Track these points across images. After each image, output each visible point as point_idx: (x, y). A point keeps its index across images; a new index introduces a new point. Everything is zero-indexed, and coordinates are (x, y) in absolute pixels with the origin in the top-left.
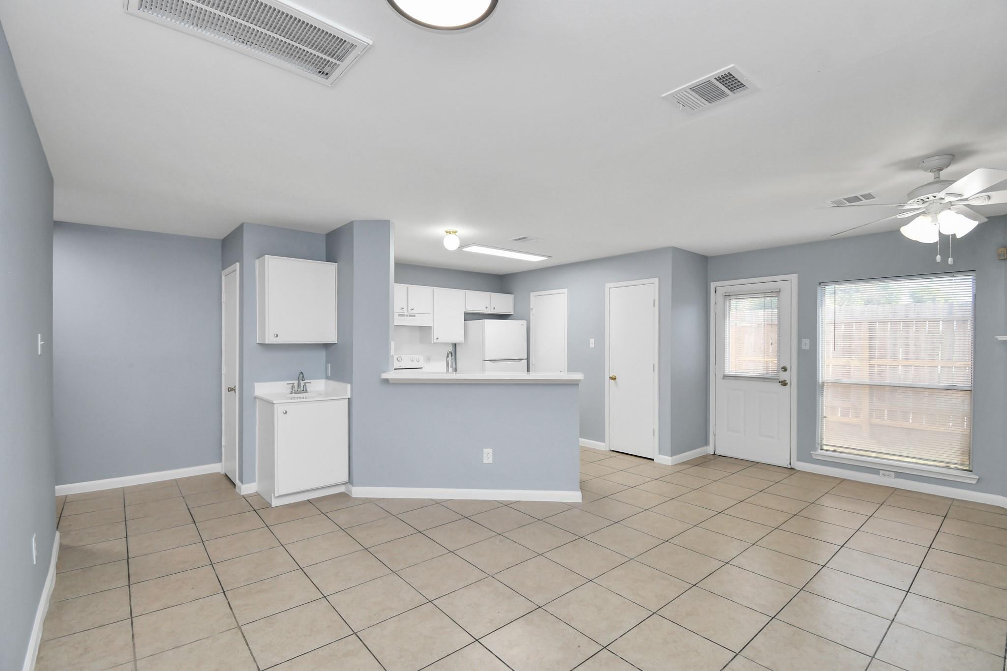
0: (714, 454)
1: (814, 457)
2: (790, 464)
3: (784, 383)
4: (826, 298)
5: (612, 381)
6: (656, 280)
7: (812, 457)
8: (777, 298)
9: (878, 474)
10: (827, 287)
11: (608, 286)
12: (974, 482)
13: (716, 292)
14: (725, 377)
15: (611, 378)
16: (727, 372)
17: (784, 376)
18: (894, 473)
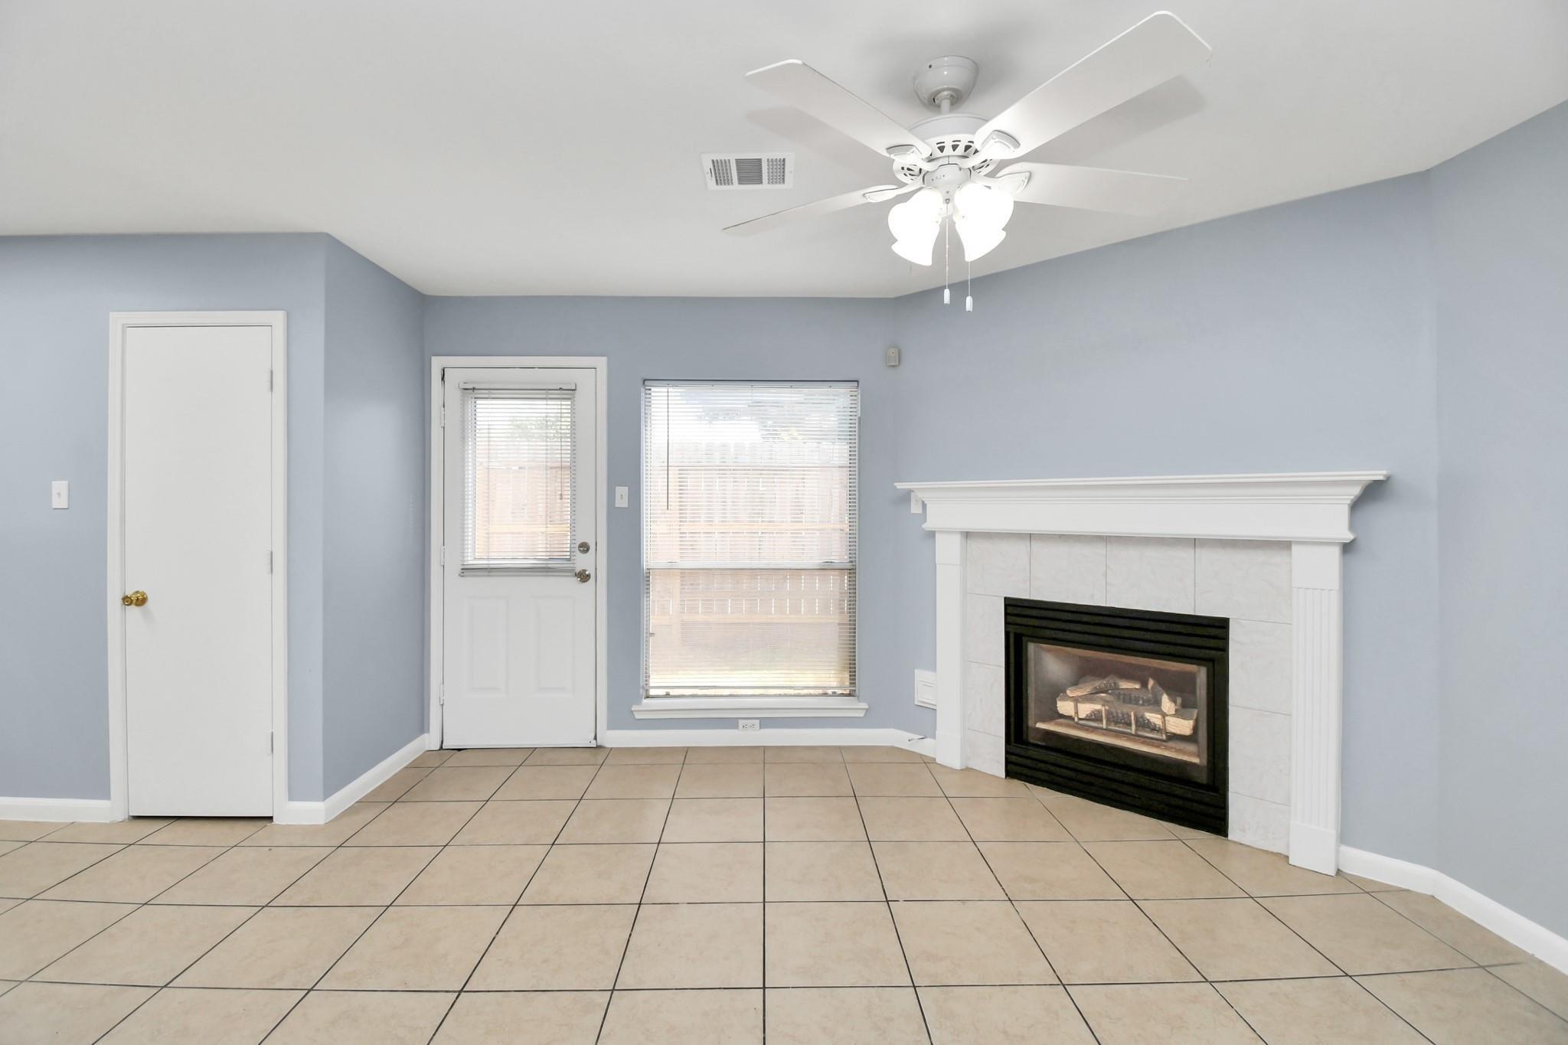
0: (441, 748)
1: (637, 717)
2: (595, 738)
3: (583, 577)
4: (653, 410)
5: (133, 610)
6: (278, 318)
7: (634, 716)
8: (569, 403)
9: (736, 727)
10: (653, 389)
11: (117, 319)
12: (862, 715)
13: (443, 379)
14: (466, 571)
15: (127, 600)
16: (470, 561)
17: (583, 562)
18: (758, 721)
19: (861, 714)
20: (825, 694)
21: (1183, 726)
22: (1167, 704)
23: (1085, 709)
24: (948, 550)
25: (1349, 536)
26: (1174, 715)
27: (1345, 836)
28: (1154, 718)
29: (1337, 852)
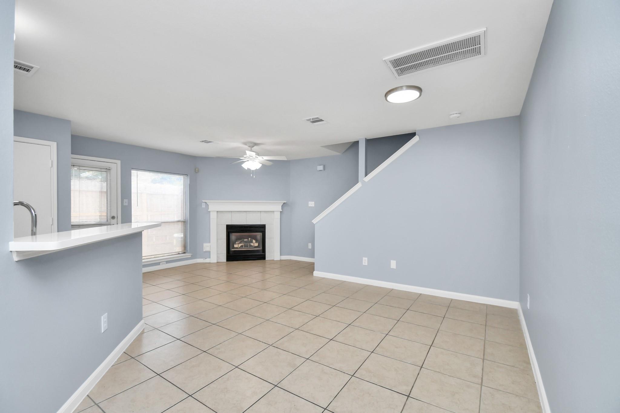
6: (53, 144)
9: (160, 264)
10: (133, 171)
16: (73, 222)
17: (113, 222)
18: (165, 262)
19: (190, 256)
20: (179, 254)
21: (256, 245)
22: (254, 241)
23: (240, 245)
24: (213, 216)
25: (281, 210)
26: (255, 243)
27: (281, 255)
28: (252, 244)
29: (280, 257)
